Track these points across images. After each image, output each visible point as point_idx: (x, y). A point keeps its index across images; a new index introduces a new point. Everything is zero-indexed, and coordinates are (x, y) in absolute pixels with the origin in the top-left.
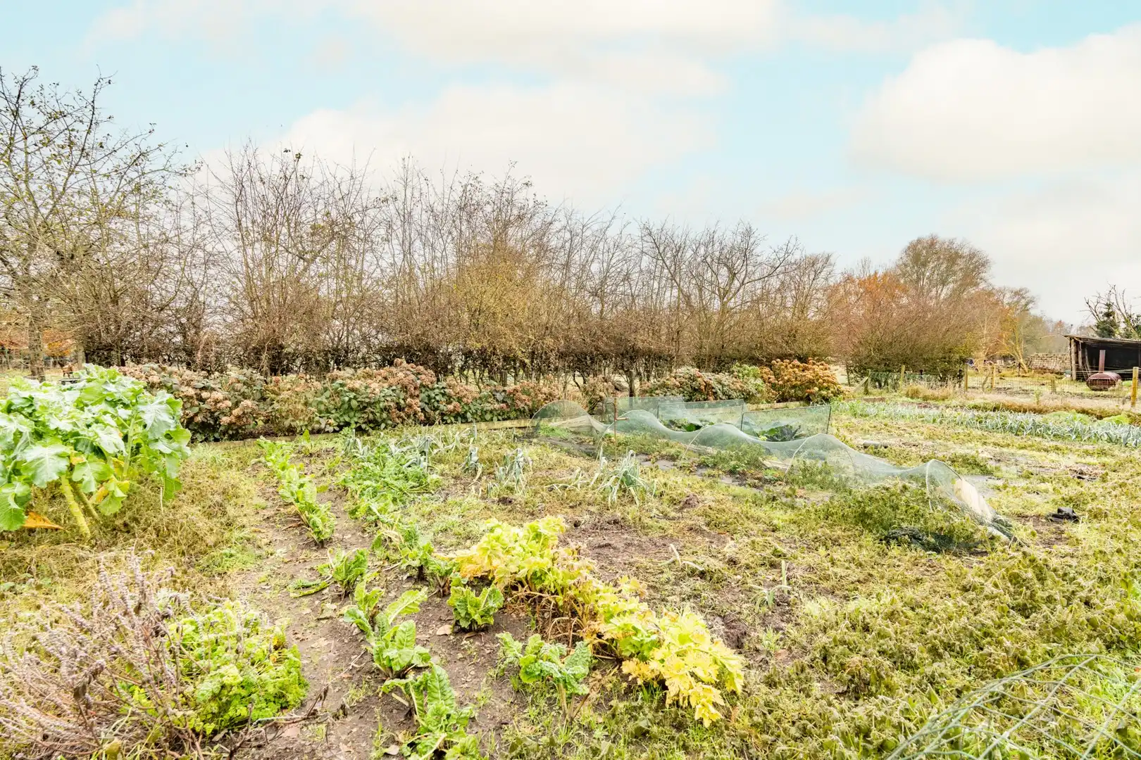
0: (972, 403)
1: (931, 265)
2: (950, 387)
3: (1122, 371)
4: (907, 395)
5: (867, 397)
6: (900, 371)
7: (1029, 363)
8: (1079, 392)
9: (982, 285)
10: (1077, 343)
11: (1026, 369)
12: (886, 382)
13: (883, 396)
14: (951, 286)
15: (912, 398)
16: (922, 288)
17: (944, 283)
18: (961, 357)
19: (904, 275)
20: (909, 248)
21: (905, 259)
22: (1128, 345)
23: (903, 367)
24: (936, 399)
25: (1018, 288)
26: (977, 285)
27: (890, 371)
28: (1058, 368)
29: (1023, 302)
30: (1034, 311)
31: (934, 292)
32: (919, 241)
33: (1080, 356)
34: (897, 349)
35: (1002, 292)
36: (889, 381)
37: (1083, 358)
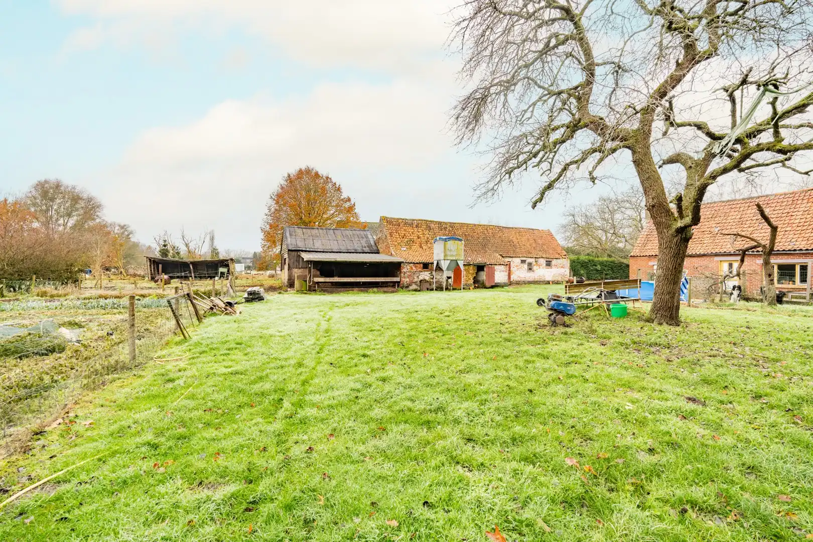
0: (83, 296)
1: (58, 201)
2: (70, 288)
3: (171, 275)
4: (38, 295)
5: (3, 299)
6: (31, 279)
7: (127, 271)
8: (150, 286)
9: (98, 221)
10: (150, 260)
11: (125, 275)
12: (20, 288)
13: (17, 297)
14: (75, 218)
15: (42, 296)
16: (51, 217)
17: (69, 215)
18: (79, 269)
19: (34, 205)
20: (37, 185)
21: (34, 193)
22: (173, 261)
23: (34, 277)
24: (60, 296)
25: (122, 224)
26: (94, 219)
27: (23, 280)
28: (142, 274)
29: (126, 233)
30: (134, 239)
31: (61, 221)
32: (46, 182)
33: (152, 267)
34: (28, 264)
35: (113, 225)
36: (23, 287)
37: (154, 268)
